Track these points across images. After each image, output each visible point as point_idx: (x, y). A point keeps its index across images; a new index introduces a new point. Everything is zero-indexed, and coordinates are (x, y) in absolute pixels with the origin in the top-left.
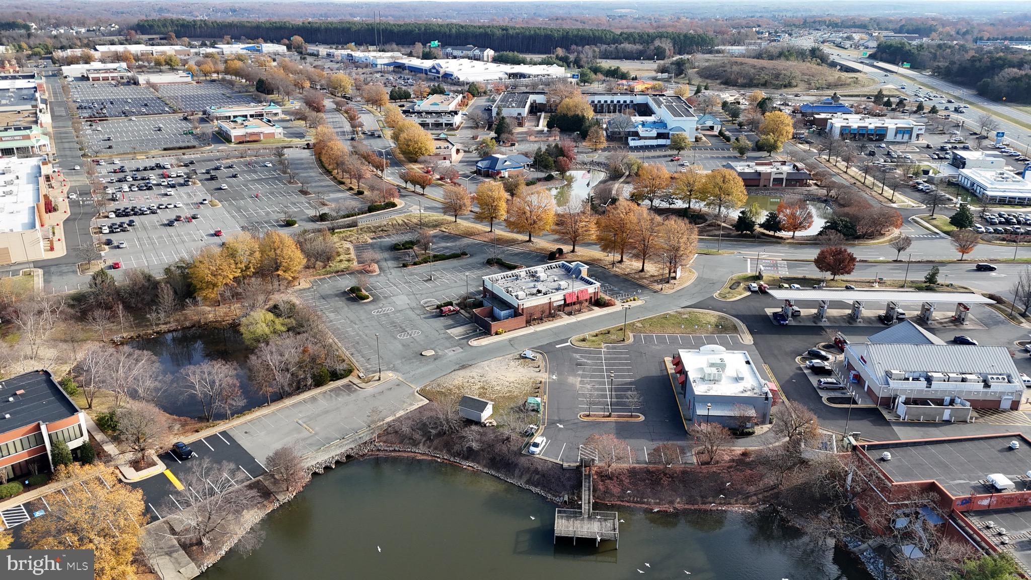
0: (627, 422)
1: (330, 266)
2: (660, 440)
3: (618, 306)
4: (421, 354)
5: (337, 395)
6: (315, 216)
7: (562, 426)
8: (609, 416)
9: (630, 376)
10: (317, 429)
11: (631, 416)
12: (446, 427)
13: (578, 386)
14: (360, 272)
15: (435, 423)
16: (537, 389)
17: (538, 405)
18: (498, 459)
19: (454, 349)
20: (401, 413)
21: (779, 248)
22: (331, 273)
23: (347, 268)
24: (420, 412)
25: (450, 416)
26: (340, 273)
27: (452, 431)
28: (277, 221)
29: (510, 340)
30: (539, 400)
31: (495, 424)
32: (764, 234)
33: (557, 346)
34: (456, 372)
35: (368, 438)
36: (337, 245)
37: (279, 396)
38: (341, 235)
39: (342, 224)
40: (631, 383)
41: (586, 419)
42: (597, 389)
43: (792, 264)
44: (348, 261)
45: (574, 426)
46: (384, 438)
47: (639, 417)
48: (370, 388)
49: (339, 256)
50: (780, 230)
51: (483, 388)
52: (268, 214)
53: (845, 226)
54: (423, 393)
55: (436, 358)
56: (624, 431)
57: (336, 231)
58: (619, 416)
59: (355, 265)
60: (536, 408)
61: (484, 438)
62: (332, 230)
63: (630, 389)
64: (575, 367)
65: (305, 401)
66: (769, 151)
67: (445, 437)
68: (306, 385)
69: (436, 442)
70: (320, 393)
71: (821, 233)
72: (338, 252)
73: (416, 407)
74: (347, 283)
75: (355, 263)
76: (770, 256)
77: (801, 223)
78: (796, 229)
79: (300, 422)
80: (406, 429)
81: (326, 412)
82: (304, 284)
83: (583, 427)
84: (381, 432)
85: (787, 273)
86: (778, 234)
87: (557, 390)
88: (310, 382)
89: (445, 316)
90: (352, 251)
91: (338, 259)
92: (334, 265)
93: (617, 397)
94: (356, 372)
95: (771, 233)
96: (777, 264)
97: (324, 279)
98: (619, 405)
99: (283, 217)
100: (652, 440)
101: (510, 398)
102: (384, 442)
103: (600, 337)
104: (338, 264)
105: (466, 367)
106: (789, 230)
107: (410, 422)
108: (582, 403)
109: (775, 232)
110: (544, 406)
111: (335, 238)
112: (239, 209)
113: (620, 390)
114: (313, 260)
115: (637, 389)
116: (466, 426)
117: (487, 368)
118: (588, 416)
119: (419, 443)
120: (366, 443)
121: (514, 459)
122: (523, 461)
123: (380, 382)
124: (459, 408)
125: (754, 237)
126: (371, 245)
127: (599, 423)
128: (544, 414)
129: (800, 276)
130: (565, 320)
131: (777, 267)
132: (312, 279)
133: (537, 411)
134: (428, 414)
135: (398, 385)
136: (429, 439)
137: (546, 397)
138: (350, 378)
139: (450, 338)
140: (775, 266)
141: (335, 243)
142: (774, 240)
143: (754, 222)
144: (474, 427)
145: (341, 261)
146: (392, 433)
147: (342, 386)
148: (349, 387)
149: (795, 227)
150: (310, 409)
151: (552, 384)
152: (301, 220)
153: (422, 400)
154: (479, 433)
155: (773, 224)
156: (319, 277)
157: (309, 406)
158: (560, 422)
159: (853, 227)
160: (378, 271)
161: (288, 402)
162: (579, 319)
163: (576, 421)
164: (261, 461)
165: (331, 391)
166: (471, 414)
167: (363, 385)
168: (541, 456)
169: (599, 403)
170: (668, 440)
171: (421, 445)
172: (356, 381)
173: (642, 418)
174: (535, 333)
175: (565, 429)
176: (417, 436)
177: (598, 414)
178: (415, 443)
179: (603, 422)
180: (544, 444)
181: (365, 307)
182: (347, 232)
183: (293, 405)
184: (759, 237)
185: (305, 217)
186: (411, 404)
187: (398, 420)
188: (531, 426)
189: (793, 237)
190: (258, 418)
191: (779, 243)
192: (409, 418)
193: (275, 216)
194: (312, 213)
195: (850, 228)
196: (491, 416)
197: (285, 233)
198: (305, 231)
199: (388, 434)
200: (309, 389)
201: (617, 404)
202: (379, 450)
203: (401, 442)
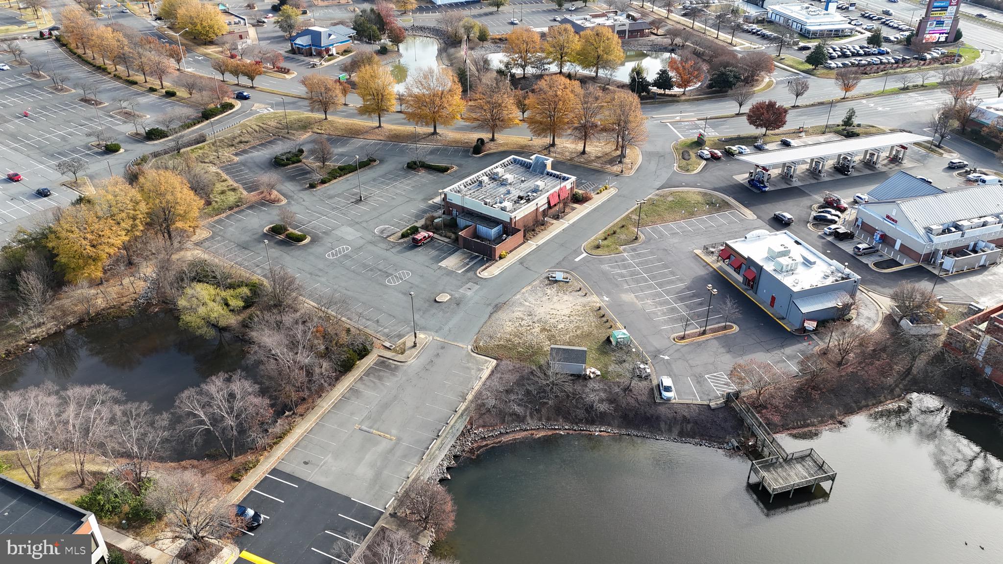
0: (727, 335)
3: (597, 200)
4: (435, 301)
7: (666, 357)
8: (704, 333)
9: (681, 280)
11: (724, 328)
13: (638, 303)
16: (603, 318)
17: (629, 339)
18: (631, 415)
19: (468, 286)
26: (235, 208)
29: (522, 261)
30: (626, 332)
31: (598, 373)
33: (577, 260)
34: (496, 315)
40: (688, 289)
41: (683, 342)
42: (661, 304)
44: (232, 190)
45: (678, 353)
47: (732, 327)
54: (479, 352)
55: (457, 302)
56: (732, 346)
58: (713, 330)
60: (627, 343)
63: (693, 296)
64: (615, 281)
73: (487, 372)
82: (202, 234)
83: (688, 351)
87: (622, 313)
89: (421, 245)
93: (689, 307)
97: (222, 220)
100: (768, 351)
102: (483, 426)
103: (610, 239)
105: (501, 307)
108: (661, 323)
113: (685, 300)
115: (700, 295)
117: (527, 304)
118: (683, 338)
119: (525, 417)
120: (463, 433)
121: (650, 411)
122: (662, 410)
123: (418, 349)
128: (637, 347)
130: (557, 228)
135: (443, 348)
137: (620, 325)
139: (450, 273)
147: (375, 365)
151: (611, 308)
156: (212, 219)
158: (660, 352)
160: (284, 199)
162: (571, 222)
163: (676, 346)
166: (572, 368)
168: (677, 401)
170: (782, 348)
171: (528, 418)
173: (736, 328)
174: (539, 248)
175: (674, 360)
177: (690, 333)
179: (703, 342)
181: (311, 250)
188: (638, 366)
201: (697, 316)
202: (484, 438)
203: (503, 422)
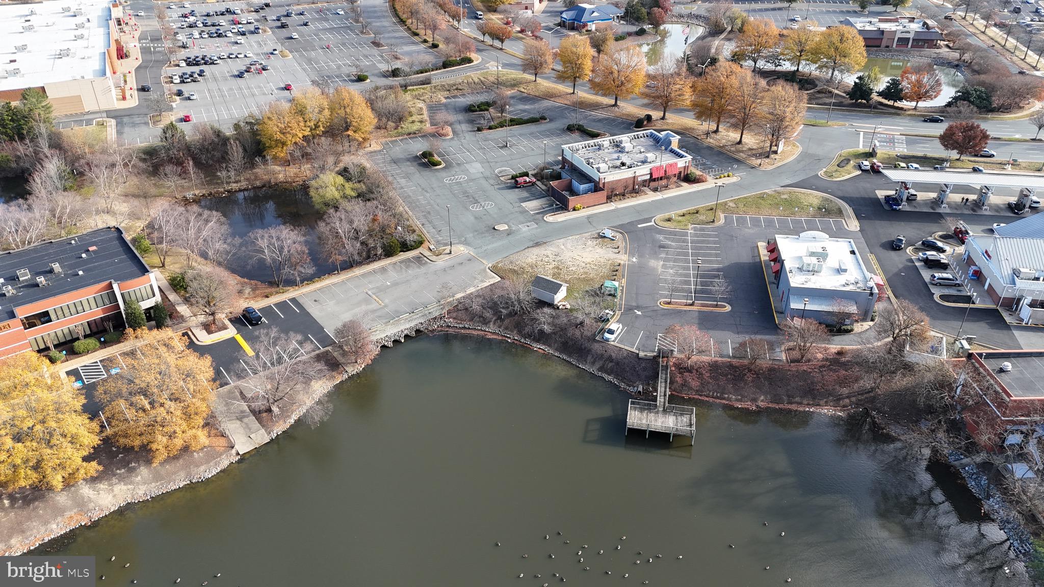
0: (711, 312)
1: (402, 128)
2: (747, 333)
3: (711, 183)
4: (494, 228)
5: (408, 267)
6: (388, 71)
7: (640, 313)
8: (692, 304)
9: (718, 262)
10: (387, 301)
11: (717, 306)
12: (517, 308)
13: (660, 270)
14: (433, 135)
15: (507, 303)
16: (614, 272)
17: (616, 289)
18: (570, 343)
19: (529, 224)
20: (471, 290)
21: (897, 120)
22: (403, 135)
23: (419, 131)
24: (491, 290)
25: (522, 296)
26: (412, 135)
27: (524, 312)
28: (349, 76)
29: (589, 217)
30: (616, 284)
31: (568, 307)
32: (881, 104)
33: (639, 226)
34: (530, 249)
35: (437, 314)
36: (409, 104)
37: (349, 265)
38: (414, 93)
39: (414, 80)
40: (718, 270)
41: (666, 307)
42: (681, 275)
43: (912, 139)
44: (421, 122)
45: (654, 313)
46: (454, 315)
47: (725, 307)
48: (441, 262)
49: (411, 116)
50: (901, 99)
51: (558, 268)
52: (339, 67)
53: (979, 97)
54: (495, 270)
55: (509, 233)
56: (707, 321)
57: (409, 88)
58: (703, 305)
59: (427, 127)
60: (612, 292)
61: (557, 321)
62: (405, 87)
63: (717, 277)
64: (657, 249)
65: (374, 271)
66: (896, 5)
67: (516, 318)
68: (376, 255)
69: (506, 322)
70: (389, 264)
71: (949, 104)
72: (410, 112)
73: (487, 284)
74: (419, 147)
75: (428, 125)
76: (887, 129)
77: (927, 92)
78: (920, 98)
79: (370, 293)
80: (476, 307)
81: (395, 284)
82: (375, 146)
83: (663, 315)
84: (451, 308)
85: (905, 150)
86: (899, 104)
87: (637, 274)
88: (380, 251)
89: (520, 187)
90: (425, 112)
91: (411, 119)
92: (406, 126)
93: (702, 284)
94: (426, 244)
95: (891, 103)
96: (894, 139)
97: (396, 141)
98: (703, 293)
99: (354, 71)
100: (738, 333)
101: (586, 281)
102: (454, 318)
103: (687, 217)
104: (410, 125)
105: (540, 245)
106: (912, 100)
107: (480, 300)
108: (663, 288)
109: (895, 101)
110: (622, 290)
111: (408, 96)
112: (309, 61)
113: (706, 277)
114: (384, 120)
115: (725, 277)
116: (538, 308)
117: (563, 247)
118: (669, 303)
119: (490, 322)
120: (435, 318)
121: (587, 345)
122: (596, 347)
123: (451, 256)
124: (532, 288)
125: (870, 107)
126: (445, 105)
127: (680, 312)
128: (621, 299)
129: (920, 154)
130: (649, 197)
131: (894, 143)
132: (384, 140)
133: (614, 296)
134: (499, 292)
135: (470, 260)
136: (499, 318)
137: (624, 281)
138: (420, 250)
139: (525, 211)
140: (891, 141)
141: (407, 102)
142: (893, 111)
143: (872, 90)
144: (547, 310)
145: (413, 122)
146: (461, 310)
147: (412, 258)
148: (419, 259)
149: (919, 96)
150: (379, 280)
151: (631, 267)
152: (373, 75)
153: (493, 277)
154: (553, 317)
155: (893, 92)
156: (390, 139)
157: (379, 276)
158: (638, 308)
159: (988, 99)
160: (451, 135)
161: (358, 271)
162: (665, 196)
163: (656, 308)
164: (330, 331)
165: (401, 262)
166: (545, 296)
167: (434, 258)
168: (615, 344)
169: (683, 290)
170: (756, 333)
171: (492, 323)
172: (427, 253)
173: (728, 308)
174: (616, 210)
175: (644, 316)
176: (488, 314)
177: (680, 302)
178: (485, 322)
179: (685, 311)
180: (619, 330)
181: (437, 174)
182: (420, 90)
183: (363, 275)
184: (875, 108)
185: (376, 72)
186: (482, 281)
187: (469, 297)
188: (607, 311)
189: (915, 109)
190: (328, 287)
191: (899, 115)
192: (479, 296)
193: (345, 70)
194: (384, 67)
195: (984, 100)
196: (565, 299)
197: (355, 90)
198: (377, 88)
199: (458, 310)
200: (380, 259)
201: (702, 291)
202: (448, 326)
203: (471, 320)
